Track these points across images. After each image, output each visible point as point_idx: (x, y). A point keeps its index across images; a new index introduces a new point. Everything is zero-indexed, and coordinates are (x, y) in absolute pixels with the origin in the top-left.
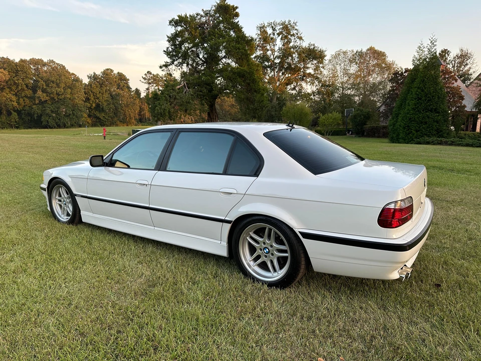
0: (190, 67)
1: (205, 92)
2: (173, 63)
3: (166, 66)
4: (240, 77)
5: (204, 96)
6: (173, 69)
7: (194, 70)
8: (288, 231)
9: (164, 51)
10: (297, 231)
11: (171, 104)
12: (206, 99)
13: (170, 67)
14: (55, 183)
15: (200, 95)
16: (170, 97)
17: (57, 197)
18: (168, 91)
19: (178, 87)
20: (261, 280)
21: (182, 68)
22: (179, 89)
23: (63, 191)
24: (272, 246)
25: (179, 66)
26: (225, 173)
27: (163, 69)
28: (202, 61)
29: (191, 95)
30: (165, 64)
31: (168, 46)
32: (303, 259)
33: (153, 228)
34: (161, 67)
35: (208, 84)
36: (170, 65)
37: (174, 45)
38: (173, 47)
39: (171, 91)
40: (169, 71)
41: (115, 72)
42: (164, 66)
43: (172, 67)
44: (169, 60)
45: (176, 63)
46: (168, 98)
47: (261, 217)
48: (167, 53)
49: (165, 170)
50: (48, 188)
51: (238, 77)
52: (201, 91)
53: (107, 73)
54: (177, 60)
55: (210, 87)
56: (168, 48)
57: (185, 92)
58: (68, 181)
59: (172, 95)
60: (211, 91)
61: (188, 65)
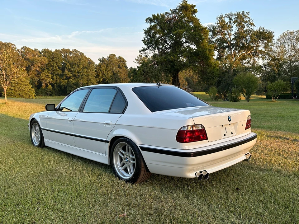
0: (160, 50)
1: (169, 68)
2: (149, 48)
3: (144, 50)
4: (195, 55)
5: (168, 70)
6: (148, 52)
7: (163, 52)
8: (135, 146)
9: (143, 40)
10: (138, 146)
11: (144, 77)
12: (170, 72)
13: (147, 51)
14: (34, 122)
15: (166, 70)
16: (144, 72)
17: (35, 131)
18: (143, 68)
19: (150, 65)
20: (123, 178)
21: (154, 51)
22: (151, 66)
23: (37, 127)
24: (129, 157)
25: (153, 50)
26: (109, 112)
27: (141, 53)
28: (169, 45)
29: (159, 70)
30: (143, 49)
31: (145, 37)
32: (143, 164)
33: (75, 147)
34: (140, 52)
35: (172, 62)
36: (146, 50)
37: (149, 35)
38: (148, 37)
39: (145, 67)
40: (146, 54)
41: (117, 56)
42: (142, 50)
43: (148, 51)
44: (146, 47)
45: (150, 48)
46: (143, 72)
47: (123, 138)
48: (144, 41)
49: (82, 112)
50: (30, 125)
51: (194, 55)
52: (166, 67)
53: (111, 57)
54: (151, 46)
55: (173, 64)
56: (145, 38)
57: (155, 68)
58: (39, 120)
59: (145, 70)
60: (173, 66)
61: (159, 49)
